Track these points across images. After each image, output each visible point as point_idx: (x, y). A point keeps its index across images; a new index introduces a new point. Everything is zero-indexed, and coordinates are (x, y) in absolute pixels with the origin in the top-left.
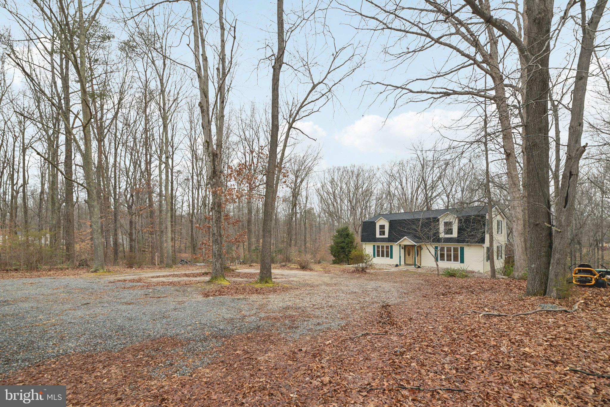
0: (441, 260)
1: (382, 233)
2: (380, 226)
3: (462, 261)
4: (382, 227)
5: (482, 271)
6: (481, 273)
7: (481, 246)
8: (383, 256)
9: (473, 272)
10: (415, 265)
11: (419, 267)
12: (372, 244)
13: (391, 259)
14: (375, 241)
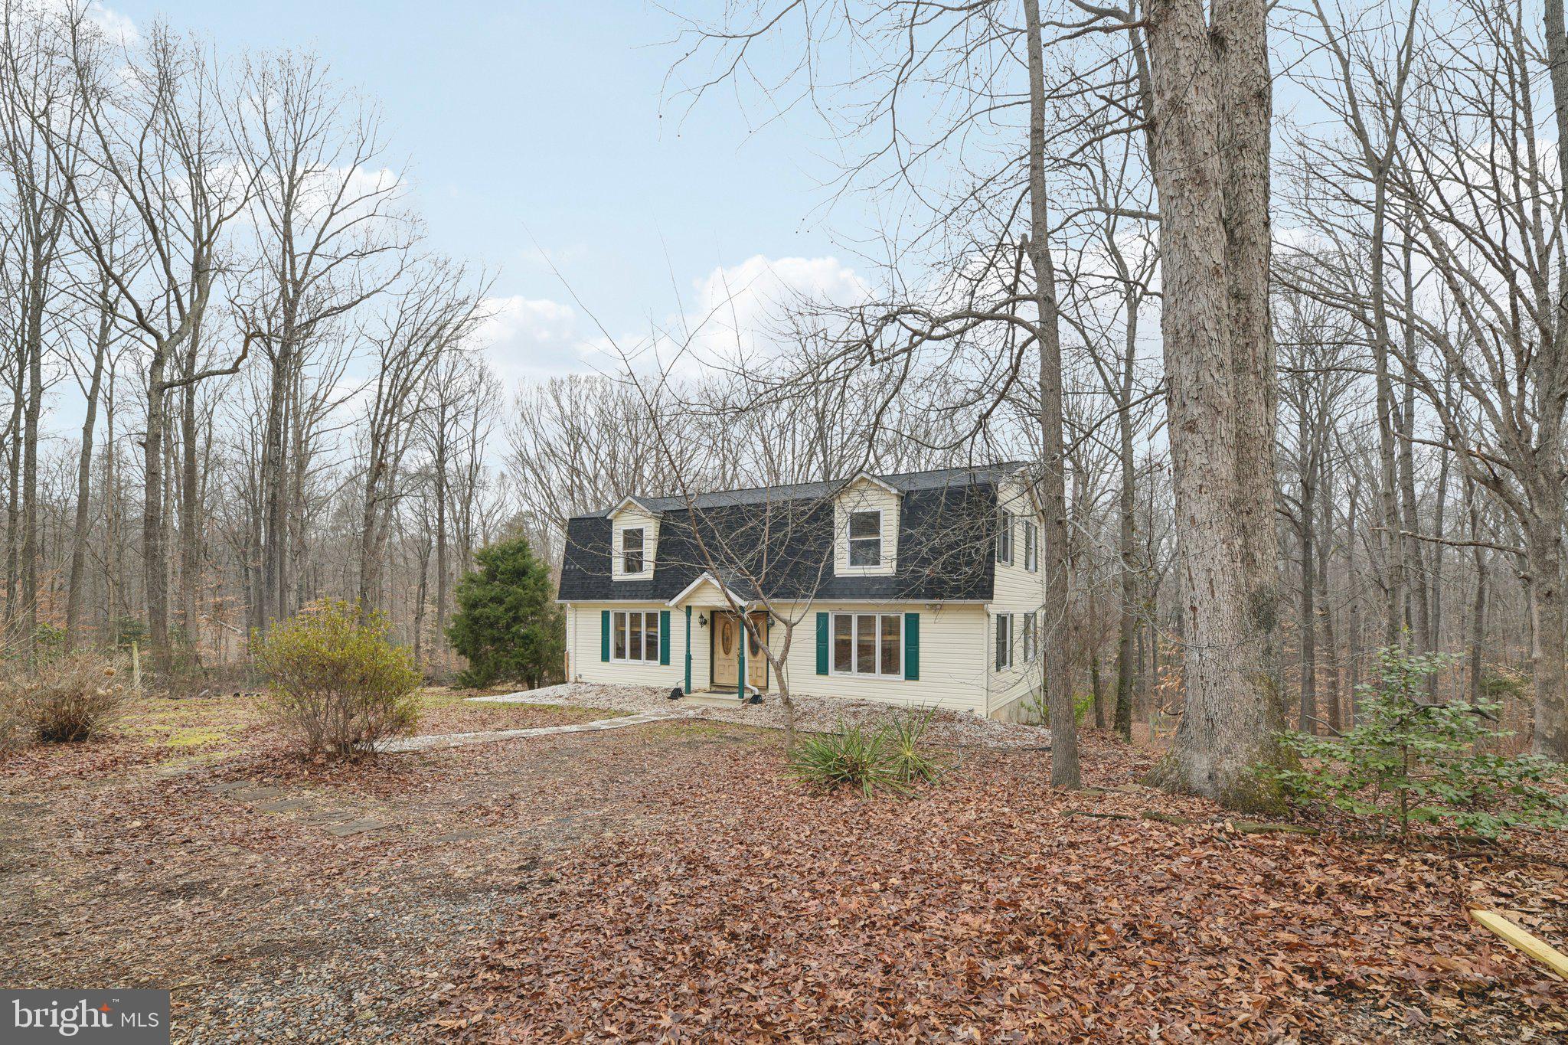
0: (837, 667)
1: (633, 563)
2: (626, 532)
3: (913, 674)
4: (634, 538)
5: (980, 712)
6: (978, 722)
7: (981, 607)
8: (636, 654)
9: (949, 717)
10: (741, 688)
11: (756, 699)
12: (596, 606)
13: (665, 667)
14: (606, 597)
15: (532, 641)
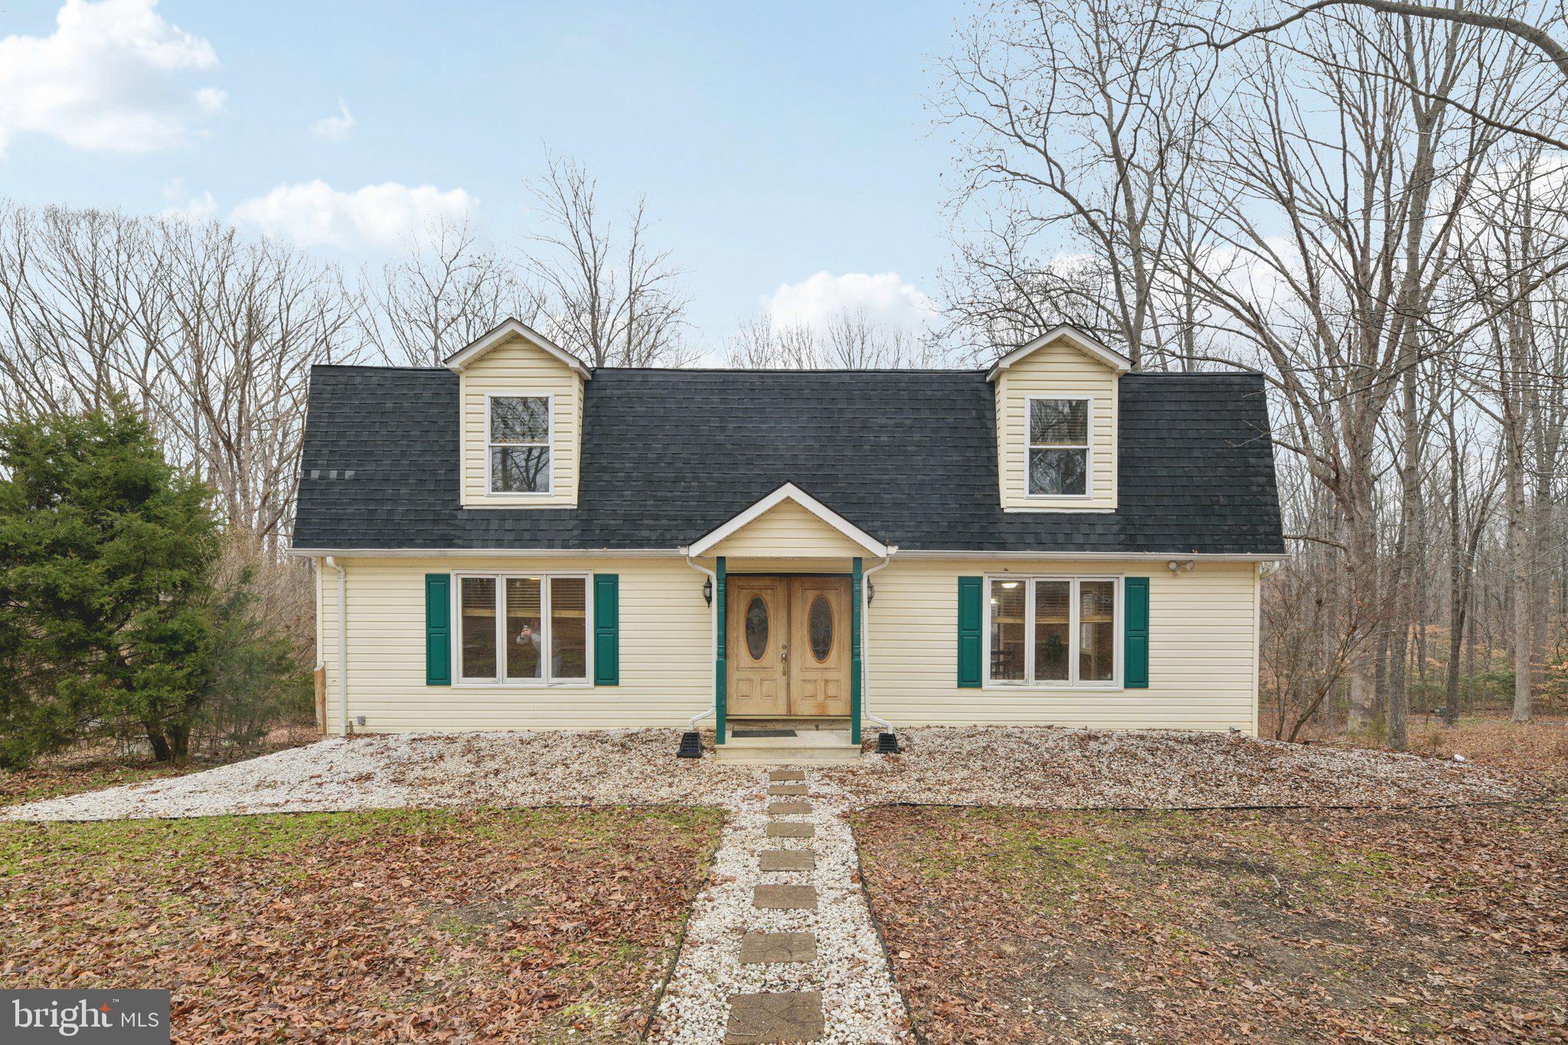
2: (499, 405)
3: (1138, 678)
4: (519, 417)
5: (1251, 732)
11: (891, 744)
12: (412, 563)
13: (606, 691)
14: (448, 542)
15: (191, 647)
